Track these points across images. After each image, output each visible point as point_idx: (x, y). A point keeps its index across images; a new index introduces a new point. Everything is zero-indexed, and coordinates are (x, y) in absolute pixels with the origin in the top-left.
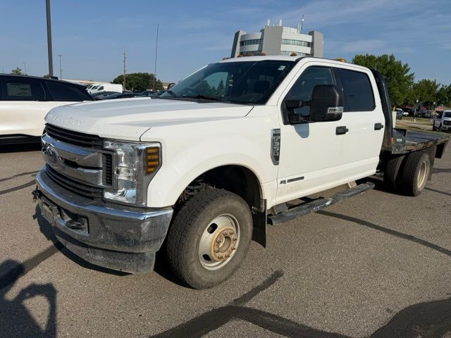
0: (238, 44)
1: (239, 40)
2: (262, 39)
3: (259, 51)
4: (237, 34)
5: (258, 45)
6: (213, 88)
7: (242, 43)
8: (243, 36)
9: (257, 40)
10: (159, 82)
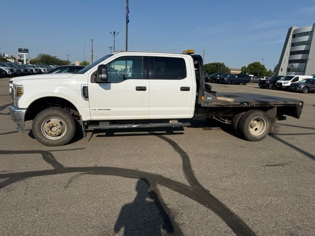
0: (291, 36)
1: (292, 33)
2: (312, 31)
3: (309, 41)
4: (290, 29)
5: (308, 36)
6: (270, 71)
7: (294, 36)
8: (295, 31)
9: (308, 32)
10: (227, 68)
